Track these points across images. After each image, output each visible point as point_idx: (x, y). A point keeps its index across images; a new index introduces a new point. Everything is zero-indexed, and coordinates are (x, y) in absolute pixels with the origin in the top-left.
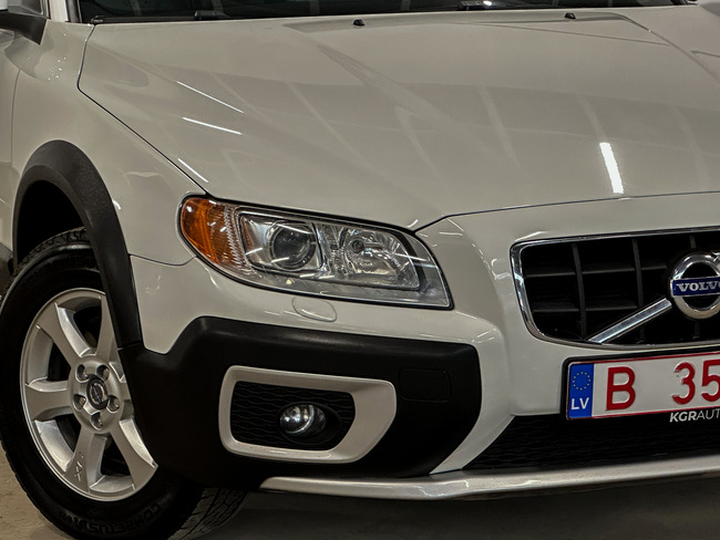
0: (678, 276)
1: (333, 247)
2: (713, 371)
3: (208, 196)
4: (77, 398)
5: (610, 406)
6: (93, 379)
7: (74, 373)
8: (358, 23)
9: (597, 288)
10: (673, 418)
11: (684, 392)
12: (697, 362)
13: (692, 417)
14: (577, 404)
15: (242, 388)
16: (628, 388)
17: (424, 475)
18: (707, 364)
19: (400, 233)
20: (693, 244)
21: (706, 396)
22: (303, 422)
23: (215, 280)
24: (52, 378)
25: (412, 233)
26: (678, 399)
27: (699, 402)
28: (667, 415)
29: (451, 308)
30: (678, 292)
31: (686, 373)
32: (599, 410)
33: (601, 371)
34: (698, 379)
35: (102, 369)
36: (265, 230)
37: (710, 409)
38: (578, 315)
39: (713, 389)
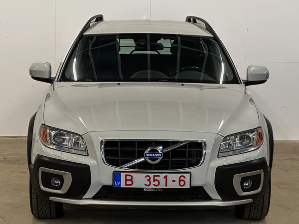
0: (147, 152)
2: (156, 178)
5: (126, 185)
10: (144, 190)
11: (148, 183)
12: (152, 175)
13: (150, 190)
14: (117, 183)
16: (131, 180)
18: (154, 176)
20: (154, 144)
21: (154, 185)
26: (146, 185)
27: (152, 186)
28: (143, 188)
29: (88, 156)
30: (146, 156)
31: (148, 178)
32: (123, 185)
33: (123, 175)
34: (152, 180)
37: (156, 189)
38: (118, 160)
39: (156, 183)
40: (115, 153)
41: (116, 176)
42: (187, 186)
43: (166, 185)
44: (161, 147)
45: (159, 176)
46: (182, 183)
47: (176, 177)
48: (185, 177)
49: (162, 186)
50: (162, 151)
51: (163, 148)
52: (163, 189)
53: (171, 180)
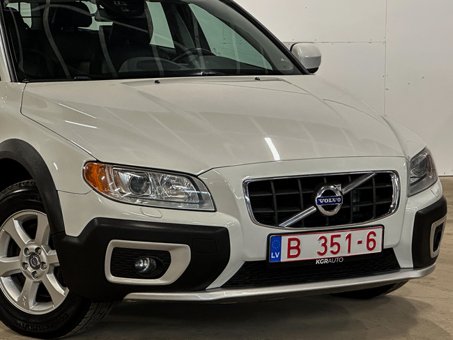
1: (158, 184)
3: (97, 161)
4: (24, 264)
6: (33, 254)
7: (22, 252)
8: (157, 82)
15: (116, 251)
19: (189, 176)
22: (144, 267)
23: (101, 199)
24: (9, 255)
25: (196, 177)
35: (38, 249)
36: (126, 177)
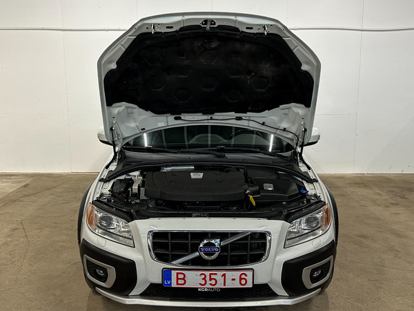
0: (201, 246)
2: (213, 276)
5: (178, 284)
9: (175, 247)
10: (199, 290)
11: (203, 282)
12: (207, 273)
13: (206, 290)
14: (167, 282)
16: (183, 279)
17: (127, 296)
18: (211, 274)
20: (210, 236)
21: (211, 284)
26: (200, 284)
27: (208, 286)
28: (197, 288)
29: (134, 247)
30: (201, 251)
31: (203, 276)
32: (174, 285)
33: (174, 273)
34: (208, 278)
37: (212, 289)
38: (168, 254)
39: (213, 282)
40: (164, 246)
41: (166, 274)
42: (249, 285)
43: (225, 285)
44: (218, 240)
45: (216, 274)
46: (243, 282)
47: (237, 274)
48: (246, 275)
49: (220, 285)
50: (220, 245)
51: (220, 241)
52: (221, 288)
53: (231, 278)
